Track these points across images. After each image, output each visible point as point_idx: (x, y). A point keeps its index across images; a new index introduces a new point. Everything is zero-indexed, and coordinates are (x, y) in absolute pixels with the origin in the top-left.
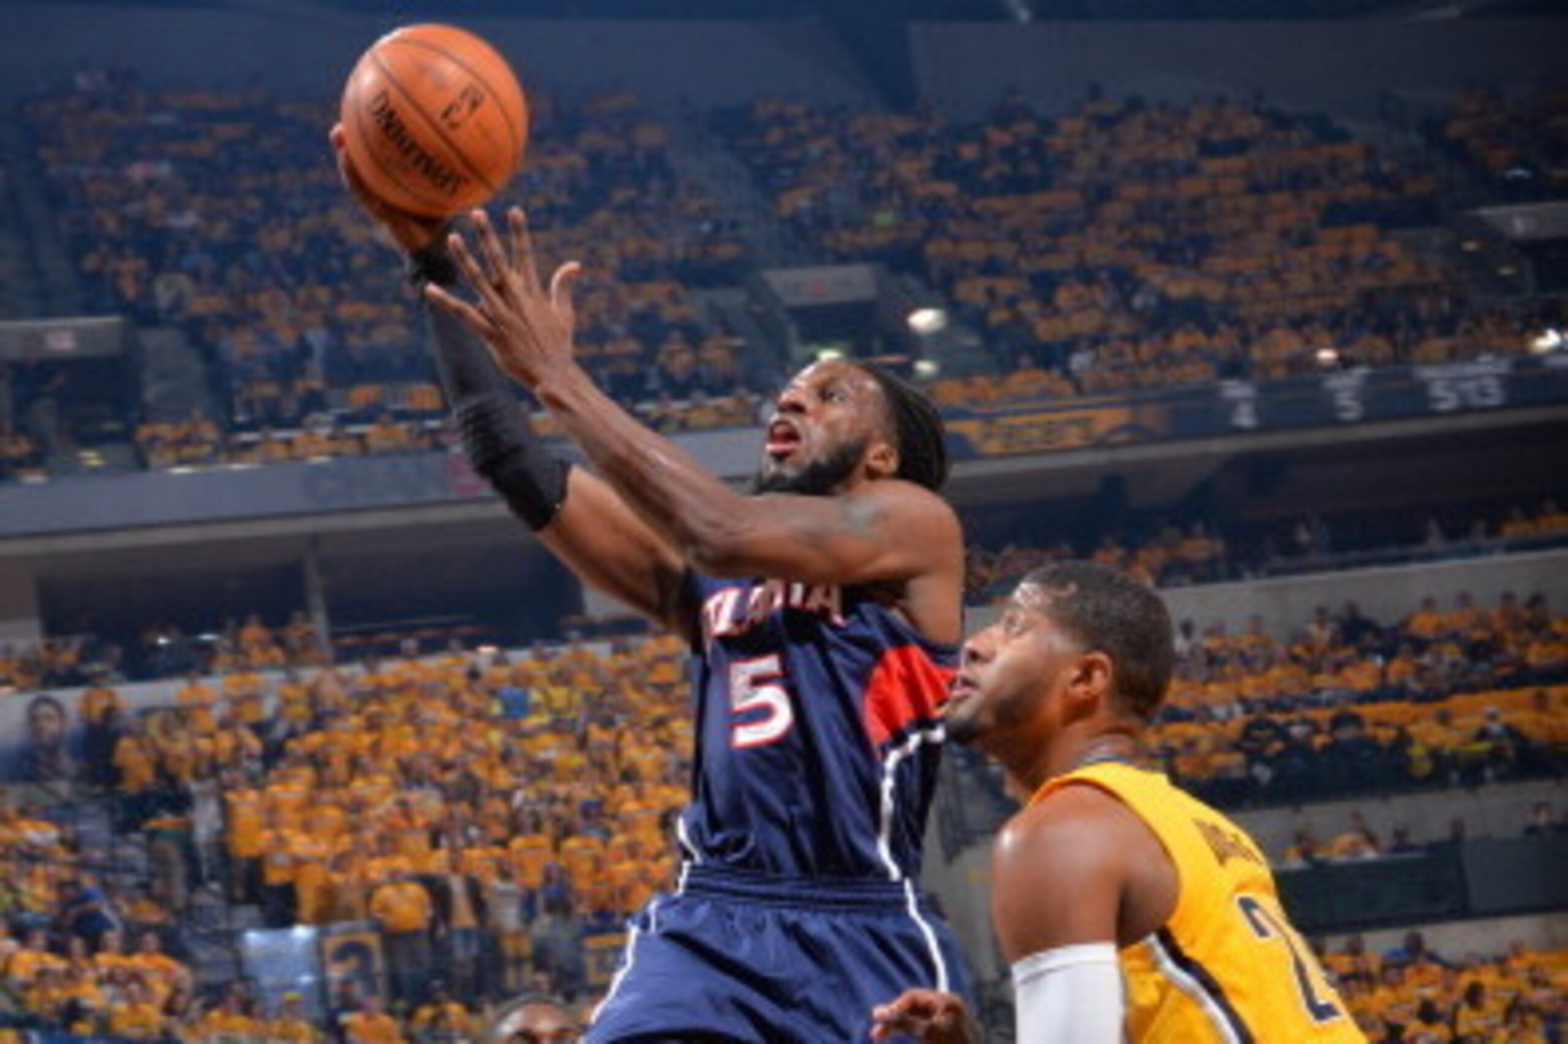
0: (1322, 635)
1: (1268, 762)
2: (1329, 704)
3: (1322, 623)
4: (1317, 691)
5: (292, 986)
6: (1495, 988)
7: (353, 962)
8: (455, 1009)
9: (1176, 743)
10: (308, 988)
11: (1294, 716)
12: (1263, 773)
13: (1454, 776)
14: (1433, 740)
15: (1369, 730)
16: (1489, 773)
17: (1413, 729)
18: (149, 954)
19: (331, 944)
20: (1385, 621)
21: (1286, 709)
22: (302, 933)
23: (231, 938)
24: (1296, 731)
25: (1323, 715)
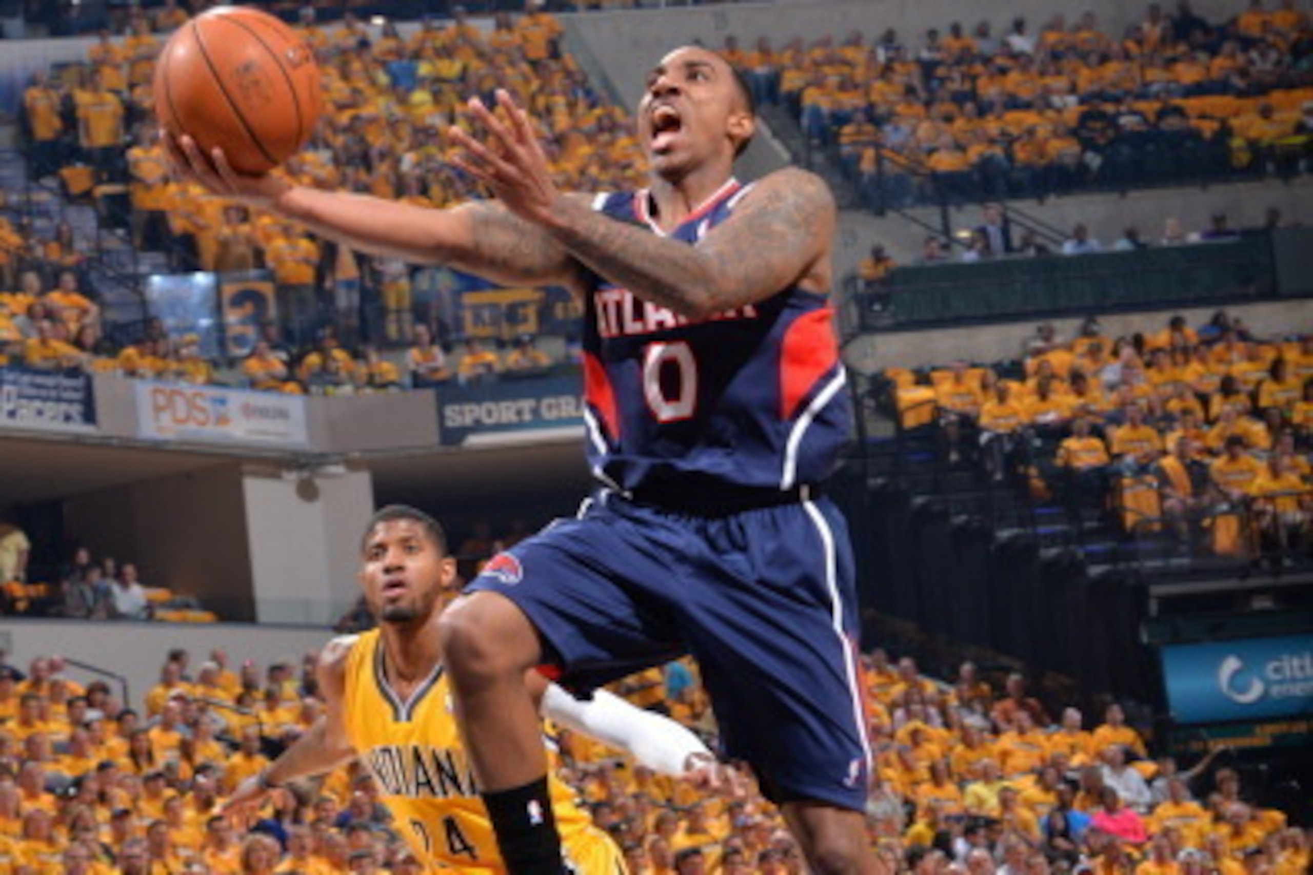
0: (1152, 31)
1: (1097, 150)
2: (1157, 97)
3: (1154, 20)
4: (1146, 85)
5: (192, 328)
6: (1298, 365)
7: (249, 308)
8: (339, 354)
9: (1014, 131)
10: (208, 330)
11: (1123, 108)
12: (1094, 160)
13: (1270, 167)
14: (1253, 133)
15: (1194, 122)
16: (1302, 165)
17: (1235, 122)
18: (67, 292)
19: (229, 290)
20: (1213, 20)
21: (1117, 100)
22: (202, 279)
23: (137, 282)
24: (1125, 120)
25: (1150, 107)
